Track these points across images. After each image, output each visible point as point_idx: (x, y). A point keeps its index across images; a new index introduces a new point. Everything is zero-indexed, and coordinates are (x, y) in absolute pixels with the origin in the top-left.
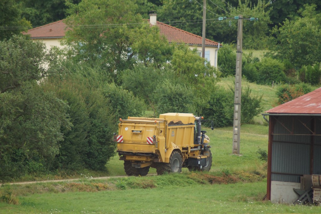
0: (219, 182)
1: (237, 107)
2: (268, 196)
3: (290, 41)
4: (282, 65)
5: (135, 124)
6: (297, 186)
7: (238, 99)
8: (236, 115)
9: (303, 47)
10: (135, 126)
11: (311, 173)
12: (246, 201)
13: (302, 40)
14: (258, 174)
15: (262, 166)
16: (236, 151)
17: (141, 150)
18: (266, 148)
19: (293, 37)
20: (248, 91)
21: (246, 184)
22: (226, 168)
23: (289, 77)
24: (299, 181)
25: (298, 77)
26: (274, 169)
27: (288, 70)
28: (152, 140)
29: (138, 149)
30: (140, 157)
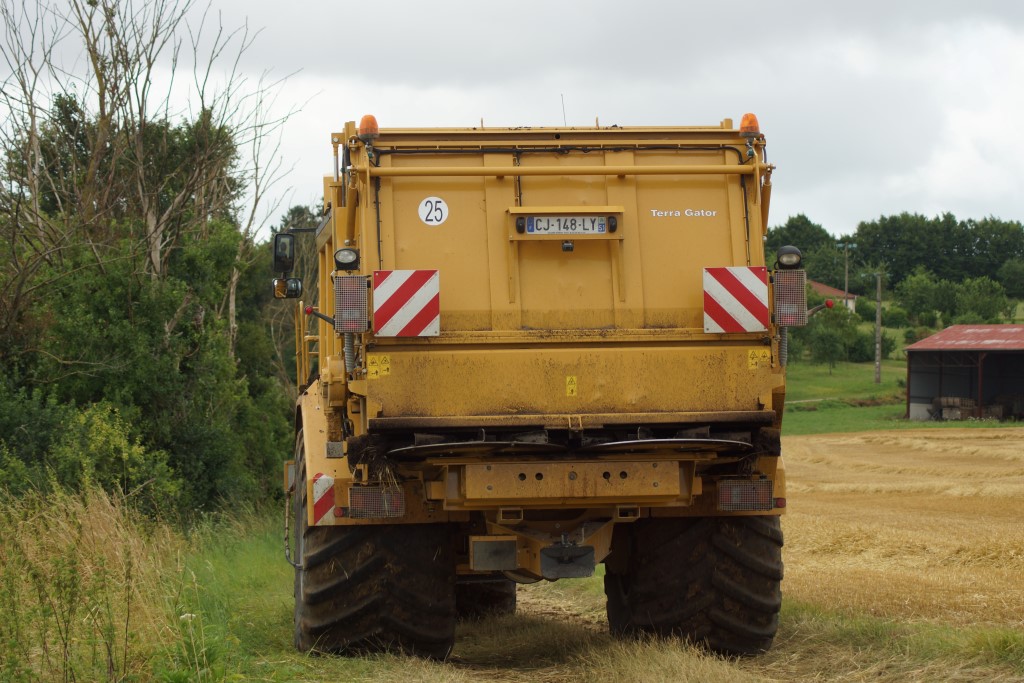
0: (868, 405)
1: (878, 346)
2: (907, 415)
3: (911, 293)
4: (905, 312)
5: (516, 162)
6: (930, 407)
7: (878, 339)
8: (878, 352)
9: (921, 298)
10: (518, 176)
11: (940, 396)
12: (890, 420)
13: (920, 292)
14: (897, 398)
15: (900, 392)
16: (878, 381)
17: (632, 396)
18: (904, 378)
19: (913, 290)
20: (884, 334)
21: (888, 406)
22: (872, 394)
23: (911, 322)
24: (931, 403)
25: (917, 322)
26: (912, 393)
27: (910, 316)
28: (760, 290)
29: (598, 395)
30: (614, 468)
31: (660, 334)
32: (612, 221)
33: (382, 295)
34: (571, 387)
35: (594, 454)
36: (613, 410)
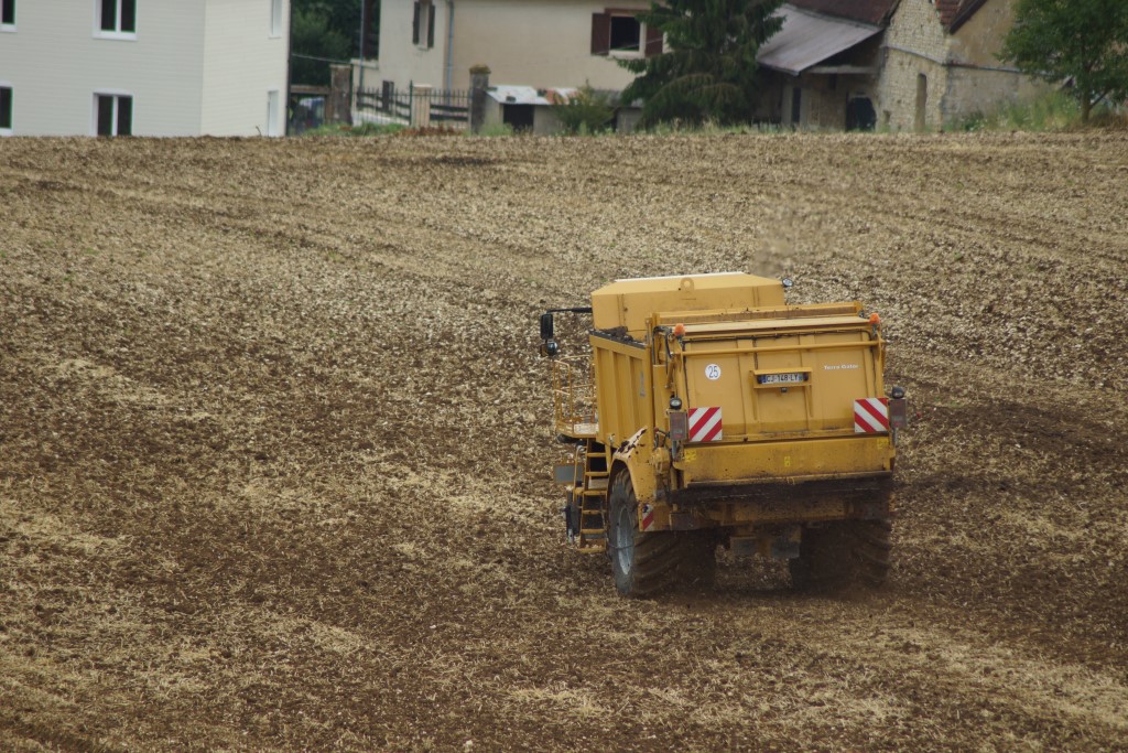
5: (754, 344)
10: (756, 354)
17: (818, 465)
28: (883, 410)
29: (801, 466)
31: (832, 431)
32: (806, 376)
33: (693, 421)
34: (787, 462)
36: (809, 473)
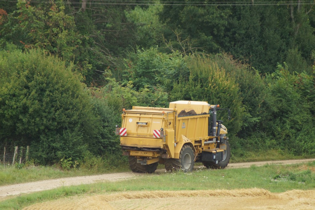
5: (140, 115)
10: (140, 117)
17: (147, 144)
28: (159, 133)
29: (144, 144)
30: (146, 152)
31: (151, 137)
32: (147, 123)
33: (121, 131)
34: (141, 143)
35: (143, 151)
36: (145, 146)
